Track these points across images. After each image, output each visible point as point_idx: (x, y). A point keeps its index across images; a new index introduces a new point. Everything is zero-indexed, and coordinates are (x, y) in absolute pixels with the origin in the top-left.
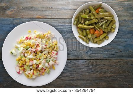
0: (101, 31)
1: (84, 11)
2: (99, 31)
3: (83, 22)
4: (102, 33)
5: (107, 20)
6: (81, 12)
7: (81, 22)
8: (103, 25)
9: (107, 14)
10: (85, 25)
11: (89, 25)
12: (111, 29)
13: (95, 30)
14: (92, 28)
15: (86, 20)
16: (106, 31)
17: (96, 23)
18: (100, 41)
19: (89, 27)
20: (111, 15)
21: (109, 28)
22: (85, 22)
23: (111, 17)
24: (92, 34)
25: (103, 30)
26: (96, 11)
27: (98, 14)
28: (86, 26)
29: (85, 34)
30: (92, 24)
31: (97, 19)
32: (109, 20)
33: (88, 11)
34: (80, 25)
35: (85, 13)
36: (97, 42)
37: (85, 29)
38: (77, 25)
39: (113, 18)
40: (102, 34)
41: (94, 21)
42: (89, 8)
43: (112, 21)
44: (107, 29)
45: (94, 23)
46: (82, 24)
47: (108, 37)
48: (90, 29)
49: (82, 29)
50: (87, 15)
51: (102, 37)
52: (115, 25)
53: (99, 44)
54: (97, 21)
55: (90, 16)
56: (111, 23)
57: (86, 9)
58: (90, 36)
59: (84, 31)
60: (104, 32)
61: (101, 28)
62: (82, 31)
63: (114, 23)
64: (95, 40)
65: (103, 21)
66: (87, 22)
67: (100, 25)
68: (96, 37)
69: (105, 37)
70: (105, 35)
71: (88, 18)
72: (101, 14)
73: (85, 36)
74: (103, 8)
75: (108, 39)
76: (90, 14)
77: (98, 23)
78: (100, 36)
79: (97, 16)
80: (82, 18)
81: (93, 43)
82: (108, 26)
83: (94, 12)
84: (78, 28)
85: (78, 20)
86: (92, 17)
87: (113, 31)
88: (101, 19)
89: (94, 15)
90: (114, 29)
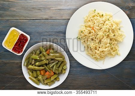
0: (52, 72)
1: (35, 52)
2: (50, 72)
3: (33, 63)
4: (52, 74)
5: (58, 61)
6: (32, 53)
7: (31, 63)
8: (53, 66)
9: (57, 55)
10: (35, 66)
11: (39, 66)
12: (62, 71)
13: (46, 71)
14: (43, 70)
15: (36, 61)
16: (57, 72)
17: (46, 64)
18: (51, 83)
19: (39, 68)
20: (62, 56)
21: (60, 69)
22: (35, 63)
23: (62, 57)
24: (42, 75)
25: (54, 71)
26: (47, 52)
27: (48, 55)
28: (37, 68)
29: (35, 75)
30: (42, 66)
31: (47, 60)
32: (60, 61)
33: (38, 52)
34: (30, 67)
35: (35, 54)
36: (48, 84)
37: (36, 71)
38: (27, 66)
39: (64, 59)
40: (53, 76)
41: (45, 62)
42: (39, 49)
43: (63, 63)
44: (58, 70)
45: (44, 64)
46: (32, 65)
47: (59, 79)
48: (40, 70)
49: (32, 71)
50: (37, 56)
51: (52, 78)
52: (66, 66)
53: (50, 86)
54: (47, 62)
55: (41, 57)
56: (62, 65)
57: (37, 50)
58: (40, 77)
59: (35, 72)
60: (55, 73)
61: (52, 69)
62: (33, 72)
63: (65, 65)
64: (46, 82)
65: (53, 62)
66: (37, 64)
67: (51, 66)
68: (47, 79)
69: (56, 79)
70: (55, 76)
71: (38, 59)
72: (51, 54)
73: (35, 78)
74: (53, 49)
75: (59, 80)
76: (41, 55)
77: (49, 64)
78: (50, 78)
79: (48, 57)
80: (32, 59)
81: (44, 84)
82: (59, 67)
83: (44, 53)
84: (28, 69)
85: (28, 61)
86: (43, 58)
87: (64, 72)
88: (52, 60)
89: (45, 56)
90: (65, 70)
